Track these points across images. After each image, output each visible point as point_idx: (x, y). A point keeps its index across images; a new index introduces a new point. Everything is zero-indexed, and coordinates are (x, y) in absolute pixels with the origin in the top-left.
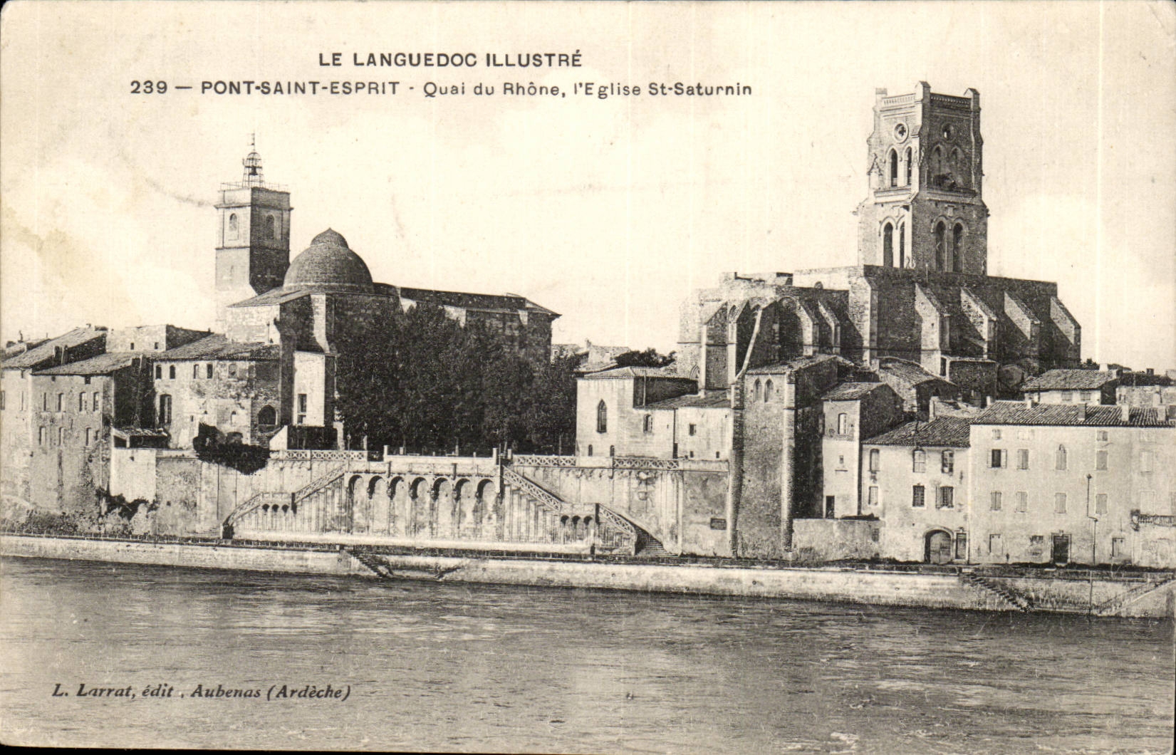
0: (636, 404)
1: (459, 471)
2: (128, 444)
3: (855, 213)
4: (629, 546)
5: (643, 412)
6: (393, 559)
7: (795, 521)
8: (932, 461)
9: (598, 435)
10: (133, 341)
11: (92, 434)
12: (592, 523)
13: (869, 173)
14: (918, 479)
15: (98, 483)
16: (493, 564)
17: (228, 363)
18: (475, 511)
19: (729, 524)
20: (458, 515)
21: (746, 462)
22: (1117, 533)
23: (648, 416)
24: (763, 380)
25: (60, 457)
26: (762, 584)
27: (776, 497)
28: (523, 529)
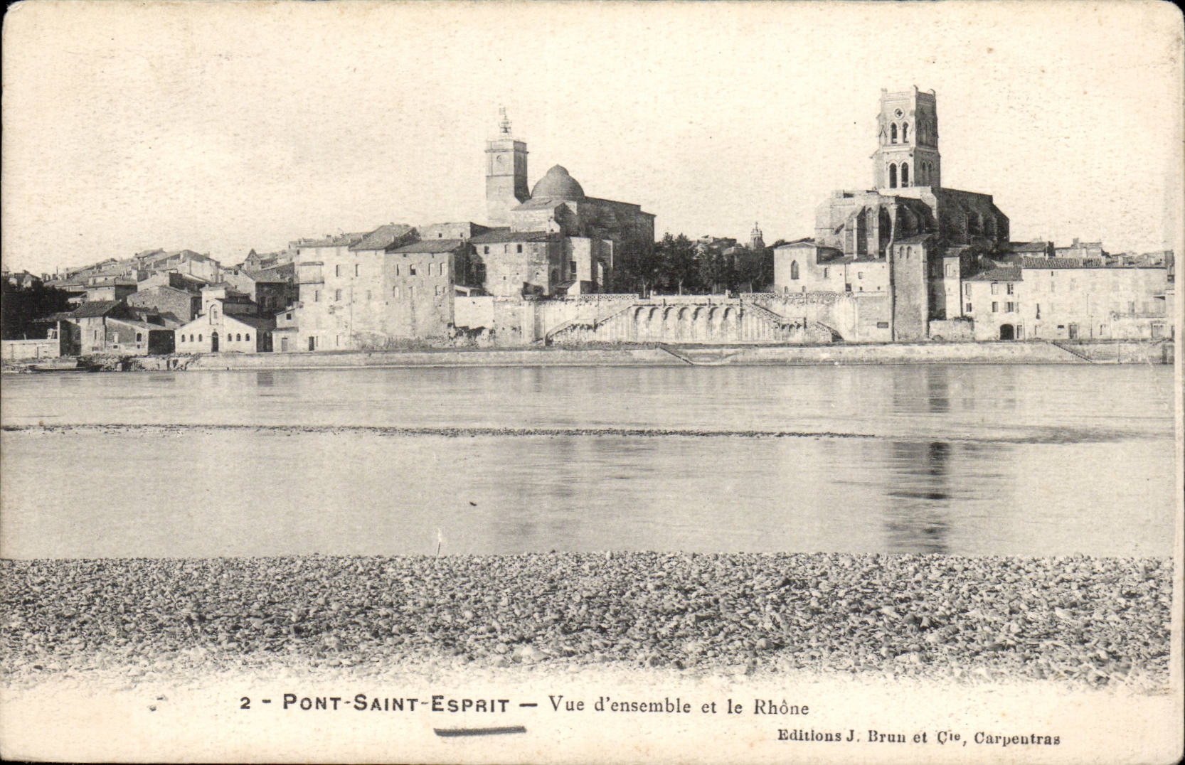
0: (819, 262)
1: (712, 302)
2: (468, 294)
3: (871, 158)
4: (829, 338)
5: (823, 266)
6: (690, 351)
7: (932, 324)
8: (1002, 288)
9: (792, 281)
10: (440, 232)
11: (439, 289)
12: (802, 328)
13: (880, 136)
14: (994, 298)
15: (447, 318)
16: (761, 351)
17: (533, 243)
18: (722, 325)
19: (890, 324)
20: (710, 326)
21: (897, 291)
22: (1102, 323)
23: (826, 269)
24: (905, 247)
25: (412, 303)
26: (932, 353)
27: (917, 309)
28: (755, 334)
